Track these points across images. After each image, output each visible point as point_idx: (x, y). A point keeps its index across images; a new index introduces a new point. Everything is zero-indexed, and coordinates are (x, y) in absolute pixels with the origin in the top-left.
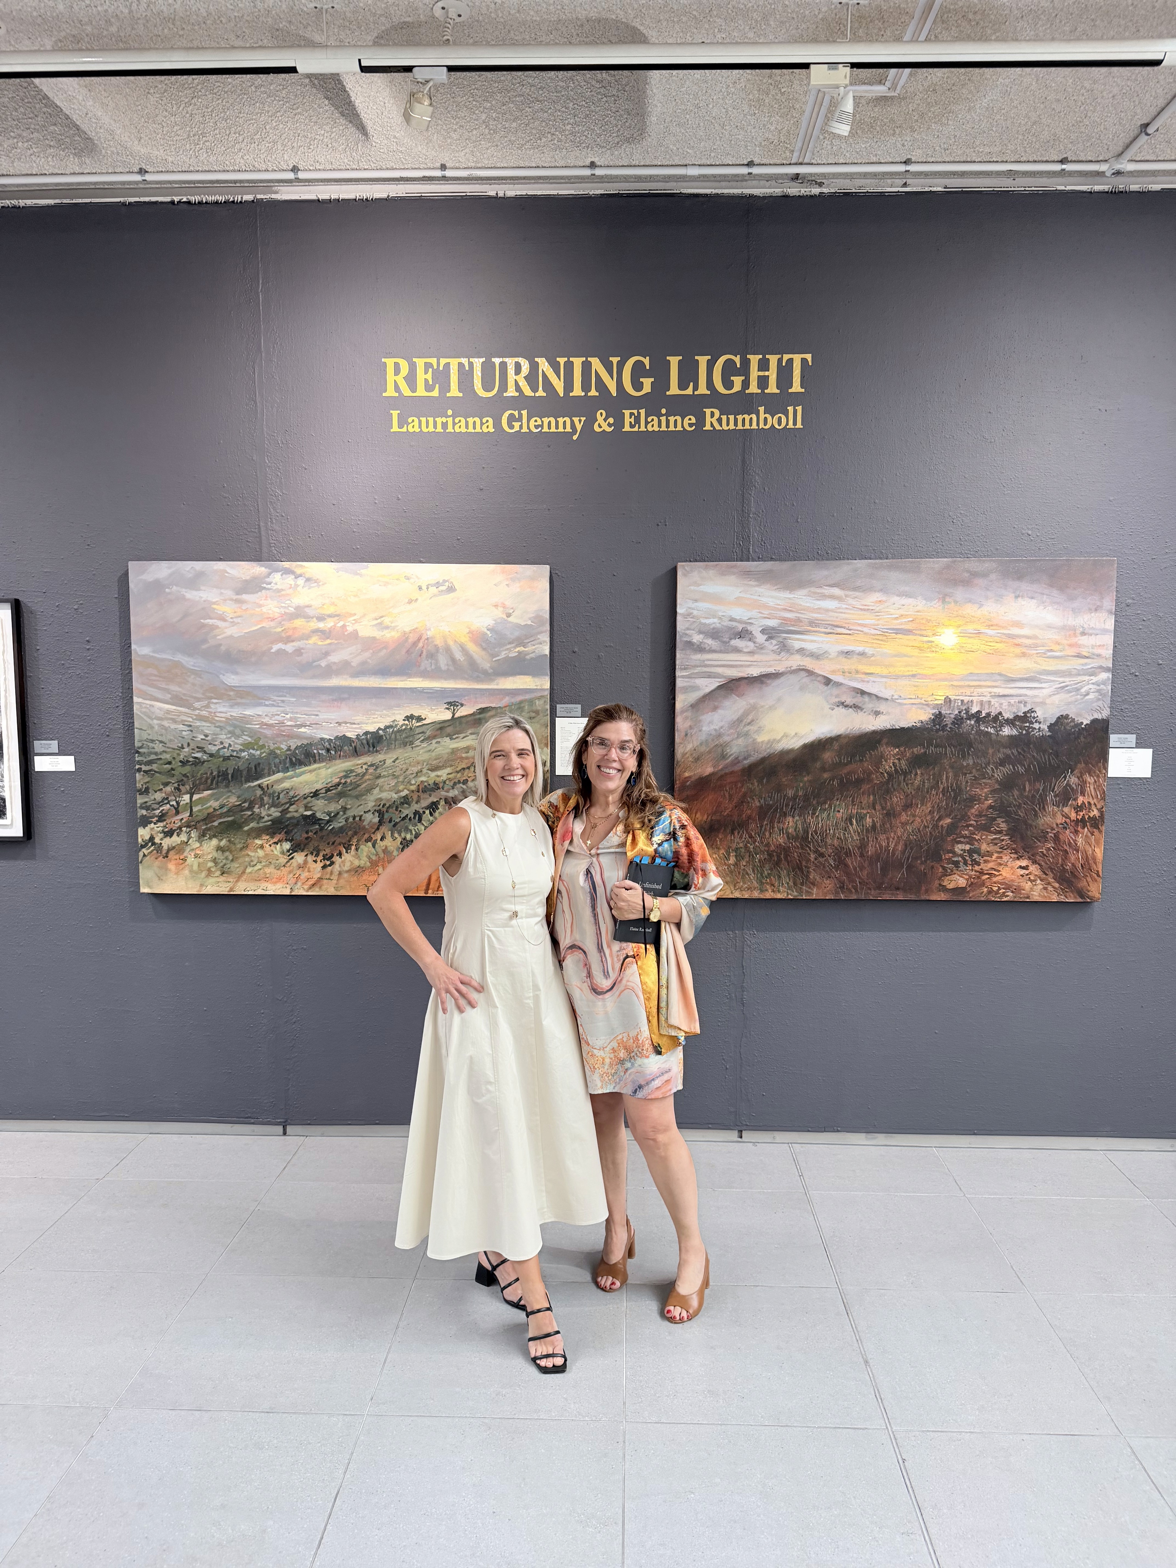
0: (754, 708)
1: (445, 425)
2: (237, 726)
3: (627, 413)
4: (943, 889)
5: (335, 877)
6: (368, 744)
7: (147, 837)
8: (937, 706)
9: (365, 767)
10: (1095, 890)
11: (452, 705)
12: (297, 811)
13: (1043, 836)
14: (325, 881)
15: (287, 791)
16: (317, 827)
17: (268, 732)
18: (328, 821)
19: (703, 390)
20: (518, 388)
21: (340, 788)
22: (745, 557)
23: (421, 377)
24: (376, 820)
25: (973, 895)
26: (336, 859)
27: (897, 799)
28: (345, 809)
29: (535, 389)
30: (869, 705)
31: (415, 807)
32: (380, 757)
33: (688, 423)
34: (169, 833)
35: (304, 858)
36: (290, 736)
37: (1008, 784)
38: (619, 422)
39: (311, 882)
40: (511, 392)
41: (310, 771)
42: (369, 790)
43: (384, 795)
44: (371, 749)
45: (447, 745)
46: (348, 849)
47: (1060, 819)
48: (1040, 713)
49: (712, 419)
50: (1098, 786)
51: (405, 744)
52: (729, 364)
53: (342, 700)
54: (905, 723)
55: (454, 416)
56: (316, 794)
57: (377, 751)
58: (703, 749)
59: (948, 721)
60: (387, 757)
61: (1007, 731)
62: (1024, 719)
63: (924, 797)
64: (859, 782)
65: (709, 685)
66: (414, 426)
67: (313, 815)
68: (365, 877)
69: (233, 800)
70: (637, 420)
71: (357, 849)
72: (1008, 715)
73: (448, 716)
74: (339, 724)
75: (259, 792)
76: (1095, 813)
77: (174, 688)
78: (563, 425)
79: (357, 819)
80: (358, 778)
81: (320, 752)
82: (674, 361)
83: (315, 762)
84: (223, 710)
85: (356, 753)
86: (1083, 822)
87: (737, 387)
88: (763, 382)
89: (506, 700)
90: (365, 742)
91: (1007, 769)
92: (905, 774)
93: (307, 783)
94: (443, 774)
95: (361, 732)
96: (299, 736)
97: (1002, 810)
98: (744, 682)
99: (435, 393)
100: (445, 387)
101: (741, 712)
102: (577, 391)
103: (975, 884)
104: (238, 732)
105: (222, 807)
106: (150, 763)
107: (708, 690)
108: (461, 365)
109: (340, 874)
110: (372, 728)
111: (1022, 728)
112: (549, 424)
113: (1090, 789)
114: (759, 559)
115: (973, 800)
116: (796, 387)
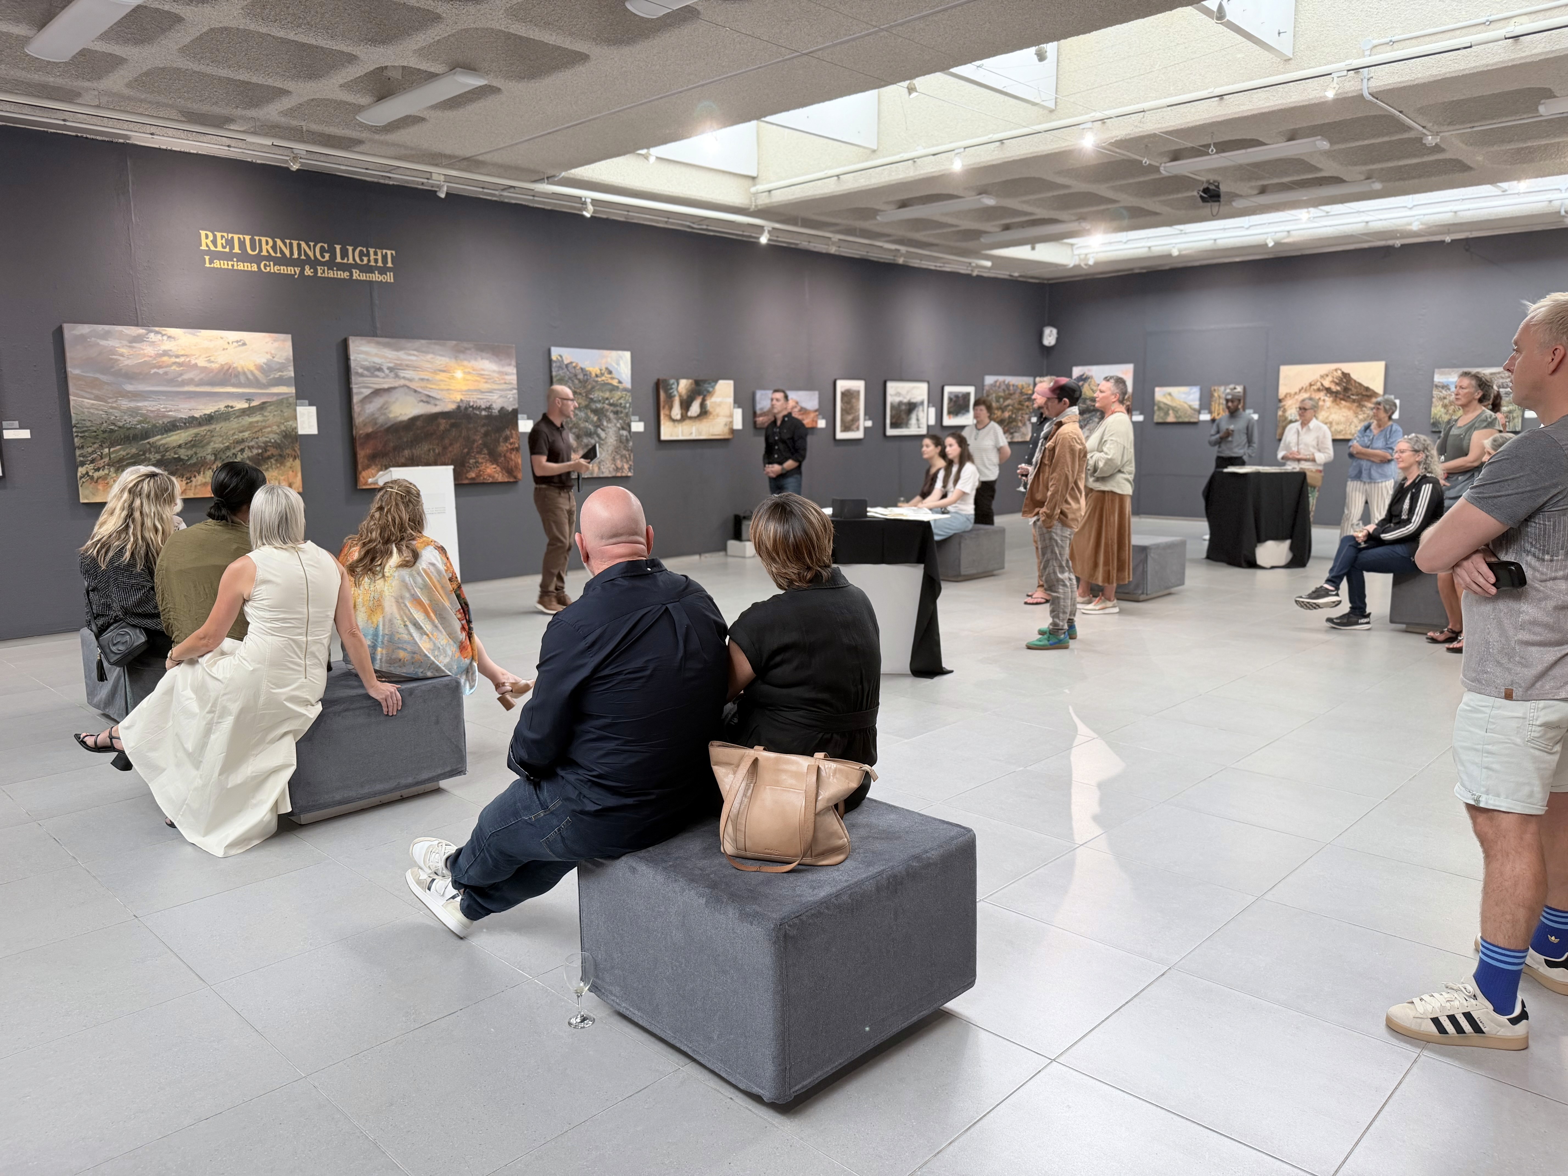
0: (386, 403)
1: (233, 266)
2: (134, 412)
3: (319, 268)
4: (467, 478)
5: (193, 488)
6: (206, 420)
7: (84, 472)
8: (458, 402)
9: (205, 432)
10: (520, 476)
11: (249, 400)
13: (500, 455)
15: (164, 445)
17: (152, 415)
19: (351, 261)
20: (268, 251)
21: (192, 443)
22: (375, 335)
23: (219, 241)
24: (213, 458)
25: (478, 481)
26: (193, 479)
27: (447, 441)
28: (196, 453)
29: (276, 253)
30: (433, 401)
31: (233, 451)
32: (213, 426)
33: (346, 275)
34: (98, 470)
36: (164, 416)
37: (486, 434)
38: (316, 272)
40: (264, 253)
41: (176, 435)
42: (208, 443)
43: (216, 446)
44: (208, 423)
45: (247, 420)
47: (505, 448)
48: (494, 406)
49: (356, 274)
50: (517, 435)
51: (225, 420)
52: (361, 251)
53: (191, 398)
54: (447, 410)
55: (237, 261)
56: (180, 446)
57: (211, 424)
58: (367, 421)
59: (462, 408)
60: (217, 427)
61: (484, 413)
62: (489, 408)
63: (456, 441)
64: (432, 434)
65: (367, 392)
66: (217, 264)
67: (179, 457)
69: (134, 451)
70: (324, 271)
72: (483, 406)
73: (246, 405)
74: (190, 410)
75: (148, 446)
76: (517, 445)
77: (96, 392)
78: (290, 270)
79: (203, 458)
80: (202, 437)
81: (181, 424)
82: (338, 247)
83: (178, 430)
84: (125, 404)
85: (200, 425)
86: (513, 449)
87: (365, 262)
88: (376, 261)
89: (275, 399)
90: (204, 419)
91: (485, 429)
92: (449, 430)
93: (174, 440)
94: (246, 434)
95: (202, 414)
96: (168, 417)
97: (485, 445)
98: (382, 391)
99: (227, 250)
100: (232, 248)
101: (381, 404)
102: (296, 256)
103: (478, 476)
104: (134, 414)
105: (128, 454)
106: (86, 431)
107: (366, 394)
108: (239, 238)
109: (196, 486)
110: (208, 412)
111: (489, 412)
112: (284, 270)
113: (514, 436)
114: (382, 337)
115: (474, 441)
116: (390, 265)
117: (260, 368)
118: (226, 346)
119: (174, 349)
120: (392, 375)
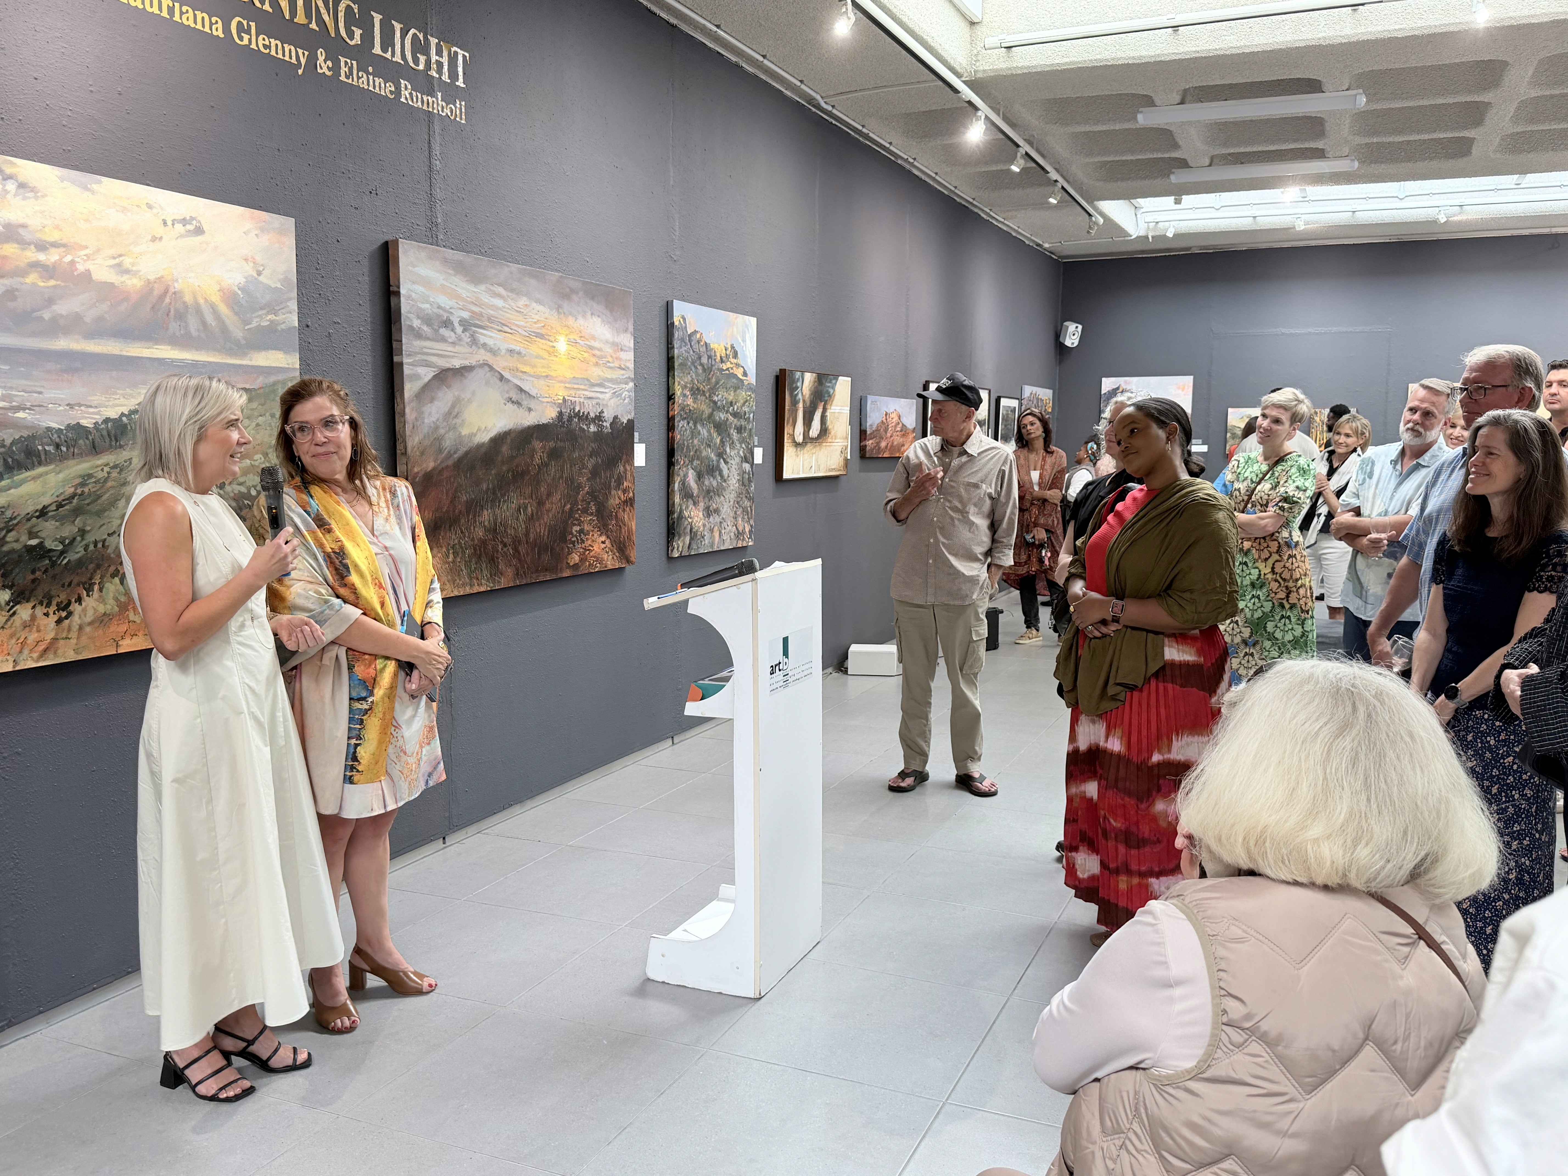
3: (342, 60)
4: (569, 566)
5: (74, 635)
6: (109, 435)
8: (560, 405)
9: (106, 469)
10: (632, 554)
12: (17, 541)
13: (610, 516)
14: (62, 642)
16: (47, 562)
18: (62, 552)
19: (398, 59)
21: (75, 501)
22: (435, 240)
25: (582, 569)
26: (75, 607)
27: (543, 489)
28: (83, 532)
30: (525, 401)
32: (124, 455)
33: (385, 89)
35: (30, 611)
36: (3, 424)
37: (595, 473)
38: (336, 68)
39: (42, 647)
41: (34, 478)
44: (113, 443)
46: (89, 590)
47: (617, 501)
48: (605, 414)
49: (406, 92)
50: (629, 474)
52: (415, 39)
53: (71, 370)
54: (544, 421)
56: (43, 513)
57: (121, 447)
58: (427, 442)
61: (593, 428)
62: (599, 418)
63: (557, 486)
64: (523, 474)
65: (427, 374)
67: (41, 545)
68: (112, 629)
70: (351, 71)
71: (101, 590)
72: (592, 414)
74: (71, 406)
76: (631, 494)
78: (288, 53)
79: (100, 545)
80: (98, 486)
81: (47, 448)
82: (377, 18)
83: (40, 464)
85: (95, 449)
86: (626, 502)
87: (422, 66)
88: (439, 67)
89: (260, 382)
90: (105, 433)
91: (593, 461)
92: (546, 465)
93: (30, 496)
95: (99, 418)
96: (15, 425)
97: (593, 495)
98: (450, 374)
101: (449, 404)
103: (583, 559)
107: (427, 379)
109: (81, 628)
110: (113, 414)
111: (599, 426)
112: (277, 48)
114: (446, 248)
115: (580, 487)
116: (460, 83)
117: (230, 298)
118: (160, 231)
119: (35, 222)
120: (466, 338)
